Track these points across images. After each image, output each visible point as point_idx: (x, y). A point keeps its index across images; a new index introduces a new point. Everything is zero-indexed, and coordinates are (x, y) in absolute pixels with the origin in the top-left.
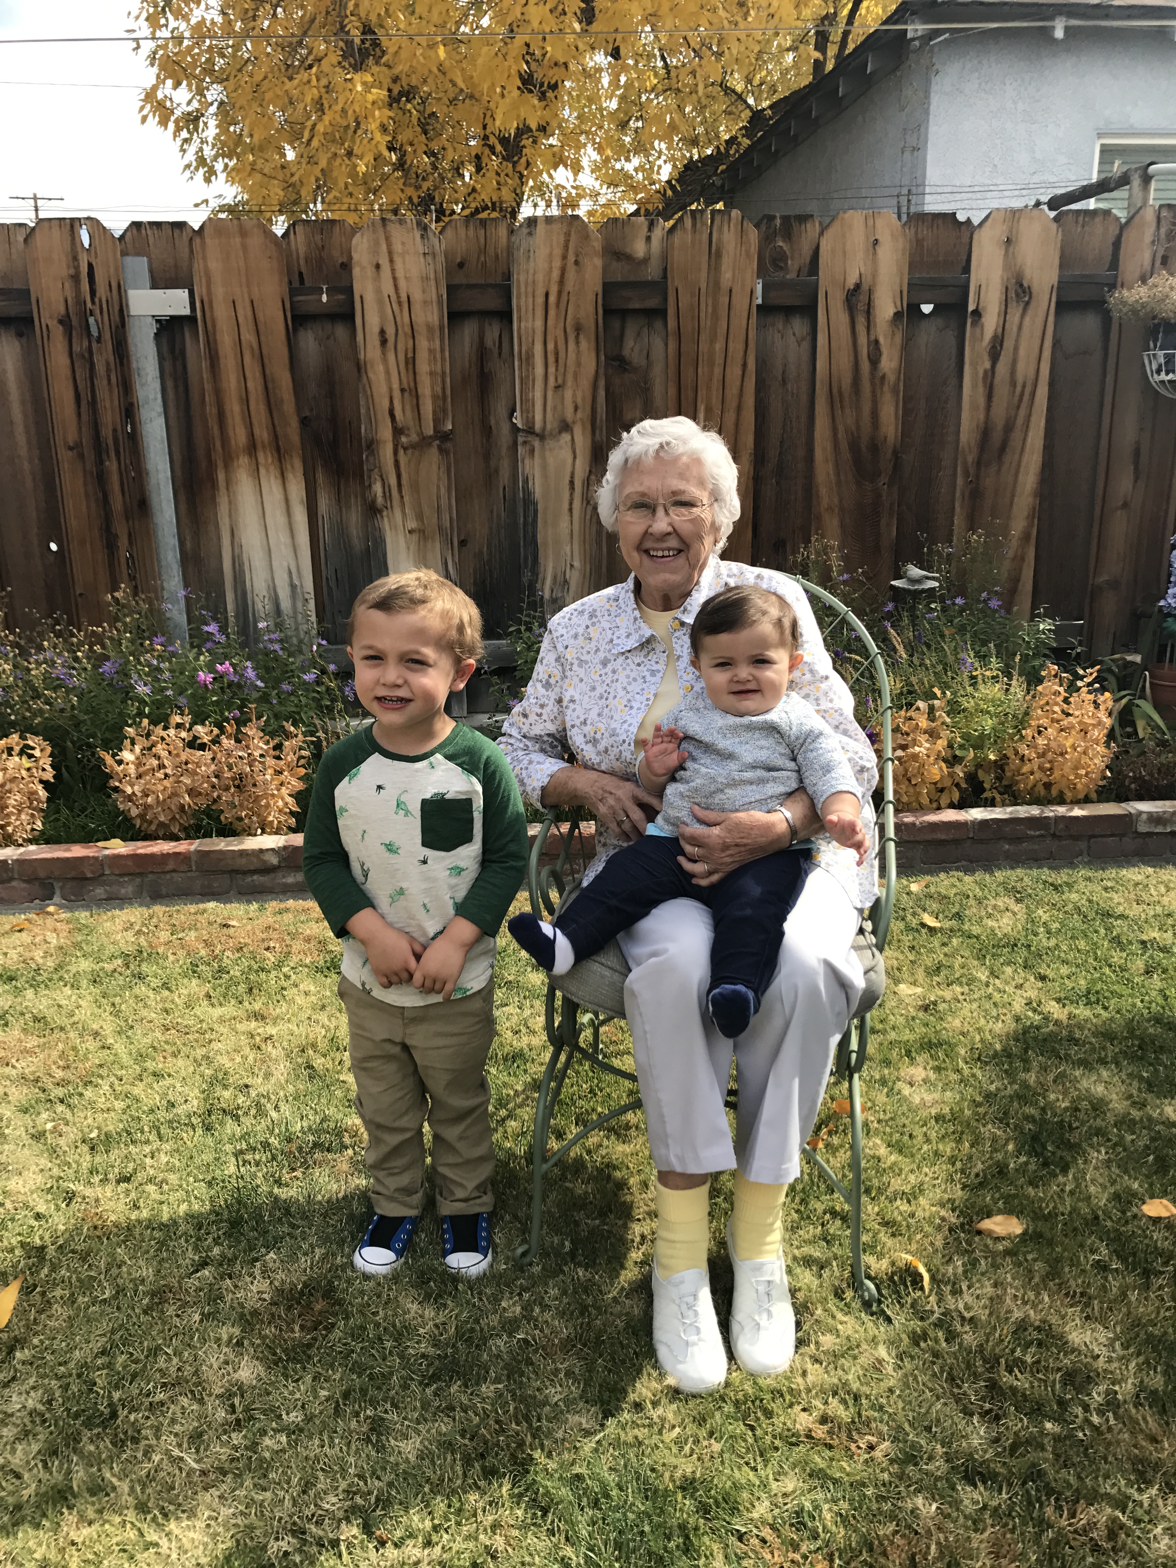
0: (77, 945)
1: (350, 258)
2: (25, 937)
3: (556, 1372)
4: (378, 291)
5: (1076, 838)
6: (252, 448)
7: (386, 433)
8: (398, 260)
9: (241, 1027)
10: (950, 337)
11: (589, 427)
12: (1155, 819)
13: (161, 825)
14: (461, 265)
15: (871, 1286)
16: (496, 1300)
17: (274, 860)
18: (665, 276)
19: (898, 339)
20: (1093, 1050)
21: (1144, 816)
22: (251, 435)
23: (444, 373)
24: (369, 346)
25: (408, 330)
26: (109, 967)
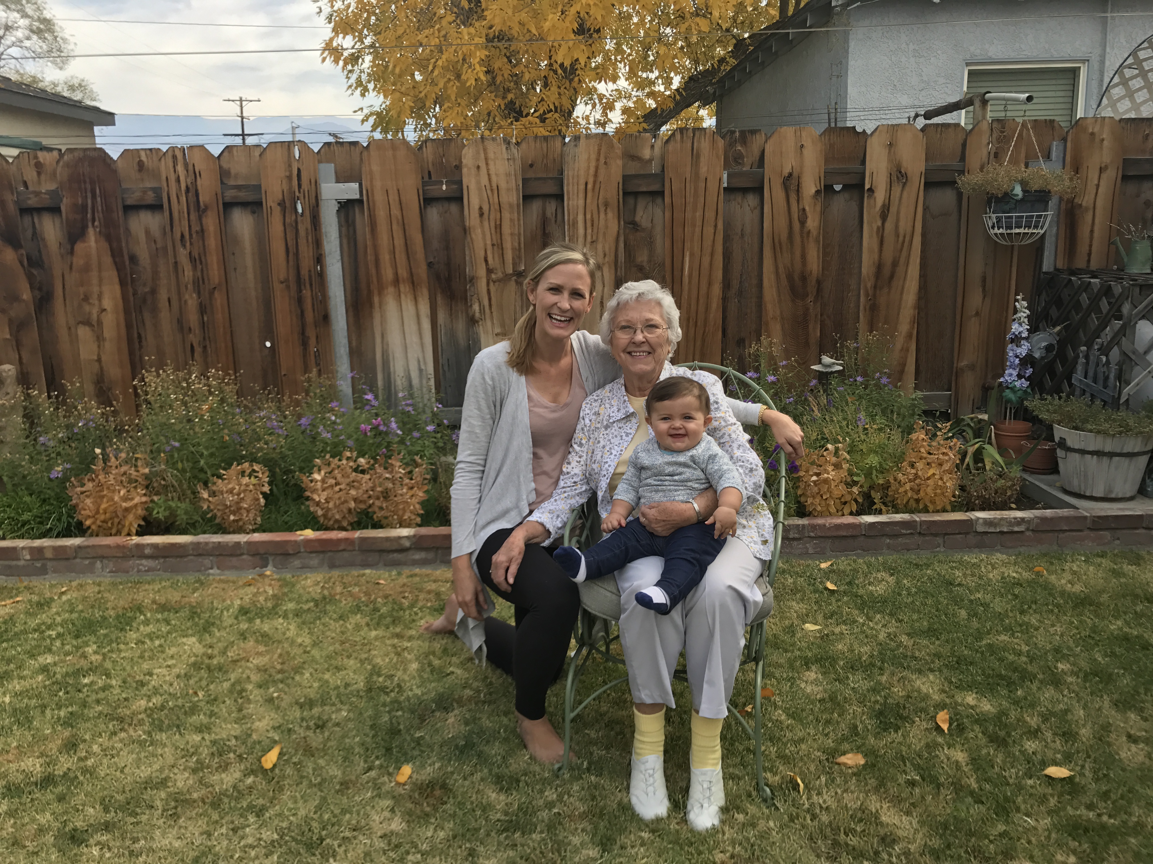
0: (285, 594)
1: (461, 162)
2: (253, 589)
3: (576, 829)
4: (478, 183)
5: (936, 535)
6: (396, 282)
7: (482, 272)
8: (491, 163)
9: (388, 642)
10: (854, 205)
11: (613, 267)
12: (988, 522)
13: (337, 521)
14: (531, 166)
15: (768, 790)
16: (541, 792)
17: (407, 544)
18: (663, 170)
19: (818, 208)
20: (927, 663)
21: (981, 521)
22: (396, 274)
23: (519, 234)
24: (472, 217)
25: (497, 207)
26: (305, 607)
